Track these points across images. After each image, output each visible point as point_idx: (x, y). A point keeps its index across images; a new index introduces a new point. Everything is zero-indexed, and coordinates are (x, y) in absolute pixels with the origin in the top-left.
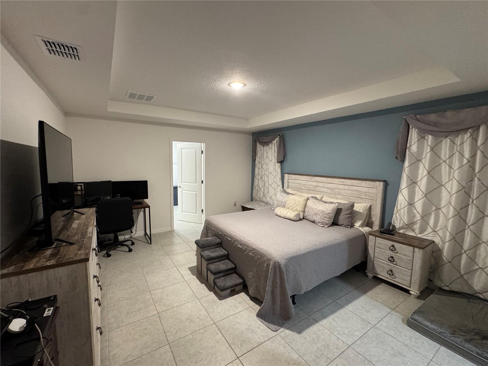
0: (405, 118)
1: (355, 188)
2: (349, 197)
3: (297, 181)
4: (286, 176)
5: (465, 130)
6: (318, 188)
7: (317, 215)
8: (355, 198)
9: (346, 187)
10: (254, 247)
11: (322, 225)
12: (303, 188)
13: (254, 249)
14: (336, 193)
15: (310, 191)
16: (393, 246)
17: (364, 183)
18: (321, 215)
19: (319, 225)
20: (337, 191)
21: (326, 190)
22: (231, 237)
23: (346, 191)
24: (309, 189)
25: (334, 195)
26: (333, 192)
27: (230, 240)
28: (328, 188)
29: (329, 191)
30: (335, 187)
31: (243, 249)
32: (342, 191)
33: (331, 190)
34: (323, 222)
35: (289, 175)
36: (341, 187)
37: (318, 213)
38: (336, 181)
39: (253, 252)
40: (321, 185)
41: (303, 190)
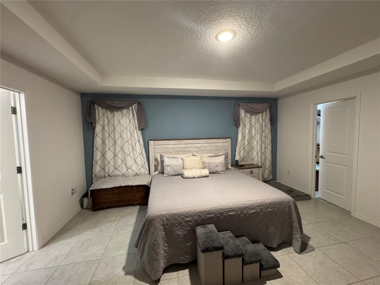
0: (238, 104)
1: (214, 144)
2: (211, 151)
3: (165, 146)
4: (151, 143)
5: (260, 113)
6: (187, 149)
7: (218, 166)
8: (215, 151)
9: (209, 145)
10: (269, 202)
11: (224, 173)
12: (172, 151)
13: (271, 204)
14: (202, 150)
15: (180, 153)
16: (251, 171)
17: (220, 141)
18: (221, 165)
19: (222, 173)
20: (202, 148)
21: (194, 149)
22: (234, 210)
23: (209, 148)
24: (177, 151)
25: (201, 151)
26: (200, 150)
27: (234, 213)
28: (195, 148)
29: (196, 150)
30: (201, 146)
31: (258, 211)
32: (206, 148)
33: (198, 148)
34: (223, 170)
35: (155, 142)
36: (205, 145)
37: (218, 165)
38: (202, 141)
39: (271, 207)
40: (189, 146)
41: (172, 153)
